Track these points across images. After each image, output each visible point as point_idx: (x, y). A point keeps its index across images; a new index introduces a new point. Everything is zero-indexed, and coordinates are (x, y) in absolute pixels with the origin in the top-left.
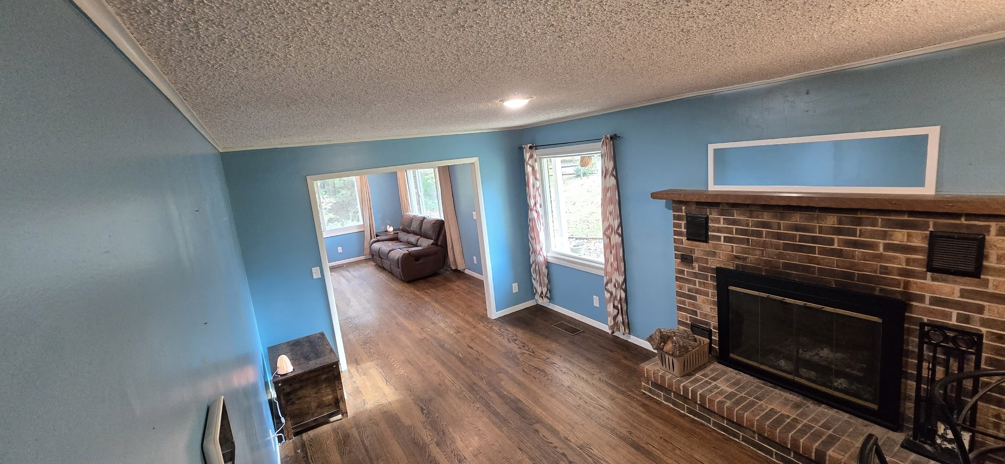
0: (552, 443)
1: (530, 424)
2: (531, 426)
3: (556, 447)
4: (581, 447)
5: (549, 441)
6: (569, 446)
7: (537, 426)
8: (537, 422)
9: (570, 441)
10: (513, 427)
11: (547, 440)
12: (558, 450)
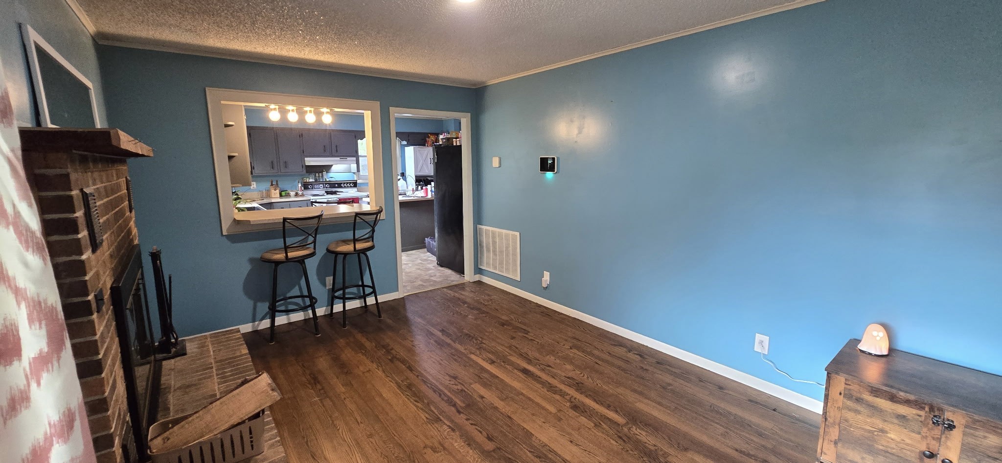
0: (472, 424)
1: (499, 449)
2: (498, 446)
3: (467, 419)
4: (438, 420)
5: (474, 427)
6: (452, 421)
7: (490, 446)
8: (489, 452)
9: (448, 426)
10: (524, 446)
11: (477, 427)
12: (465, 417)
